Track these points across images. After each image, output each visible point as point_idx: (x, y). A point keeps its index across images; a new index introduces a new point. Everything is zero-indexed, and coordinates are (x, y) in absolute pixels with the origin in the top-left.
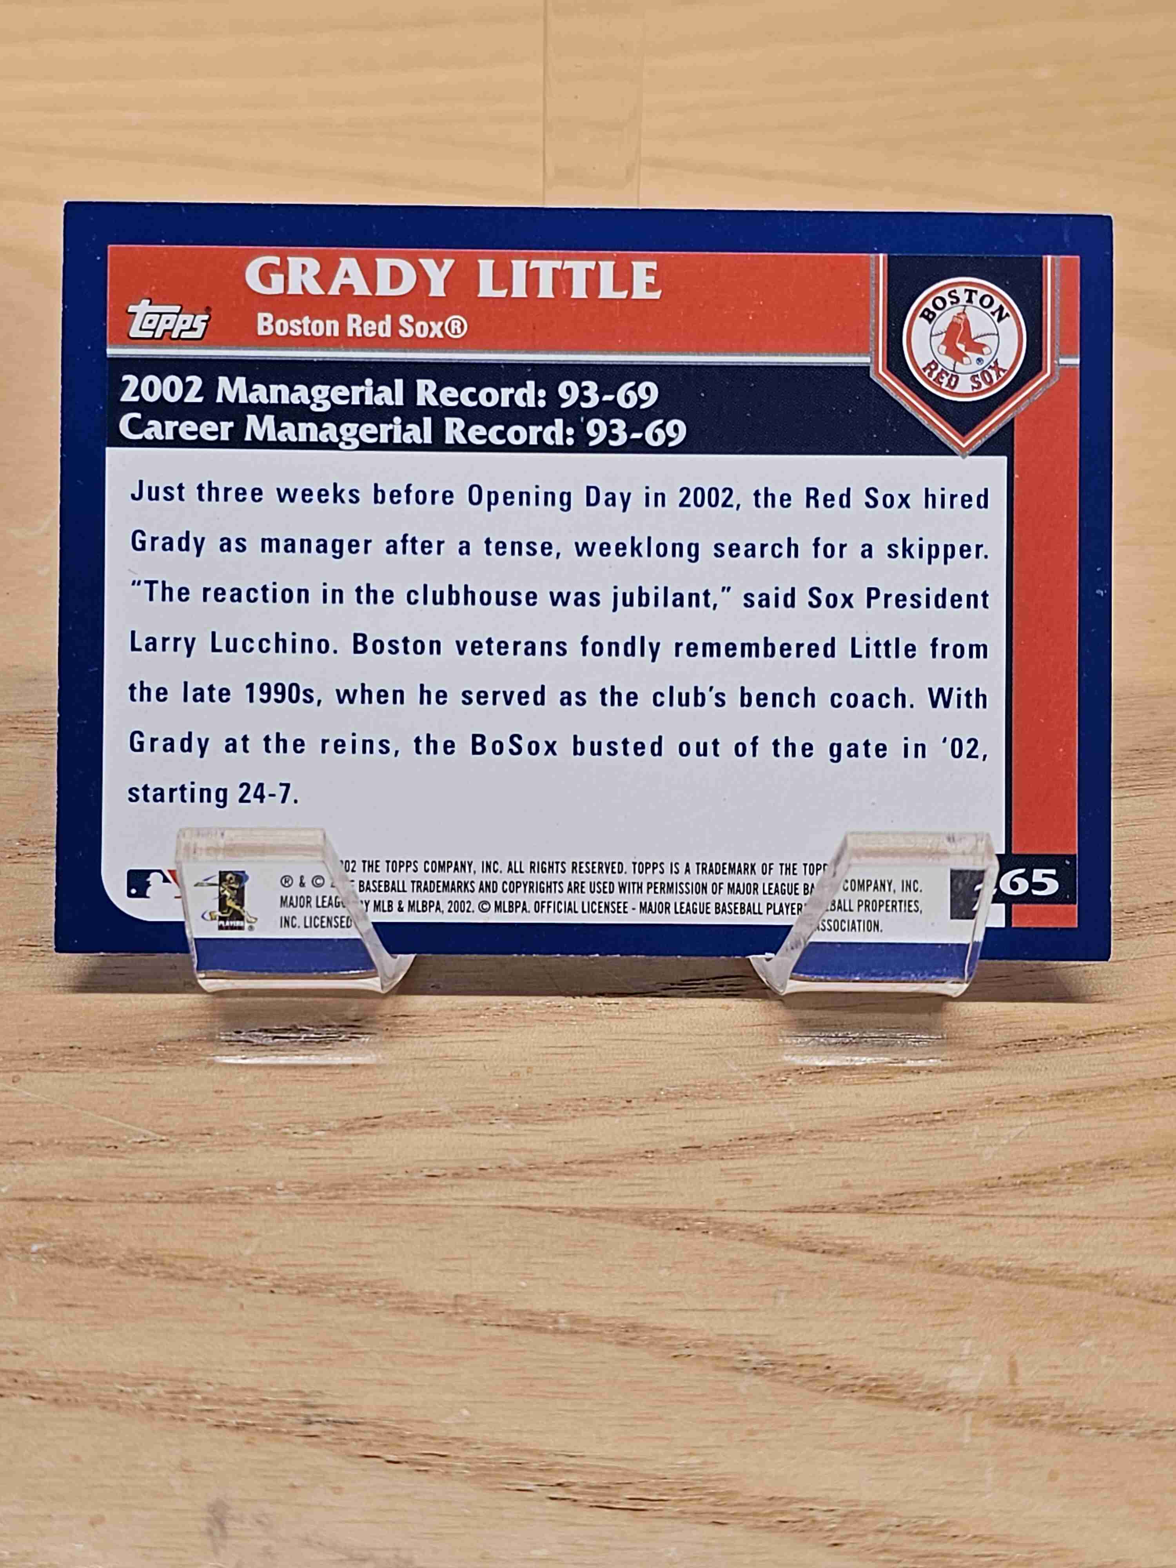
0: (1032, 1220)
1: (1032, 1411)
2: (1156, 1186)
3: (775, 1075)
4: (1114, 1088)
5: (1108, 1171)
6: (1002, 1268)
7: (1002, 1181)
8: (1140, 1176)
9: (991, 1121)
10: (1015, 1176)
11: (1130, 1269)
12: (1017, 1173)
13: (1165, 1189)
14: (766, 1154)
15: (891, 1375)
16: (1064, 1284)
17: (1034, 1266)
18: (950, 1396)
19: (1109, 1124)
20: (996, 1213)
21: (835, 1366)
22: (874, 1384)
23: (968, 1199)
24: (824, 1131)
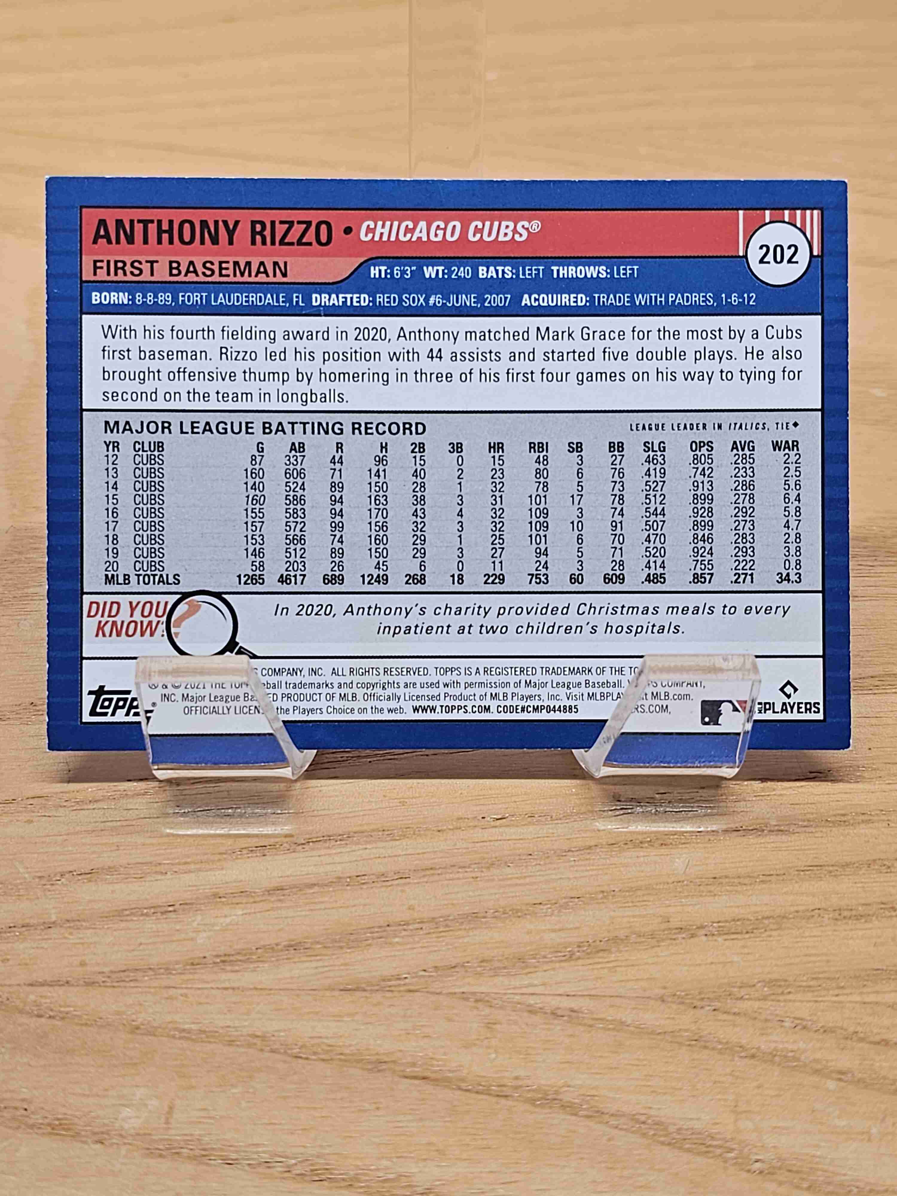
0: (220, 991)
1: (176, 1145)
2: (326, 964)
3: (52, 875)
4: (315, 885)
5: (293, 951)
6: (184, 1030)
7: (205, 960)
8: (316, 956)
9: (212, 911)
10: (217, 956)
11: (285, 1031)
12: (220, 953)
13: (331, 966)
14: (25, 938)
15: (71, 1115)
16: (230, 1043)
17: (211, 1029)
18: (114, 1133)
19: (304, 913)
20: (195, 986)
21: (32, 1108)
22: (57, 1123)
23: (174, 975)
24: (78, 921)
